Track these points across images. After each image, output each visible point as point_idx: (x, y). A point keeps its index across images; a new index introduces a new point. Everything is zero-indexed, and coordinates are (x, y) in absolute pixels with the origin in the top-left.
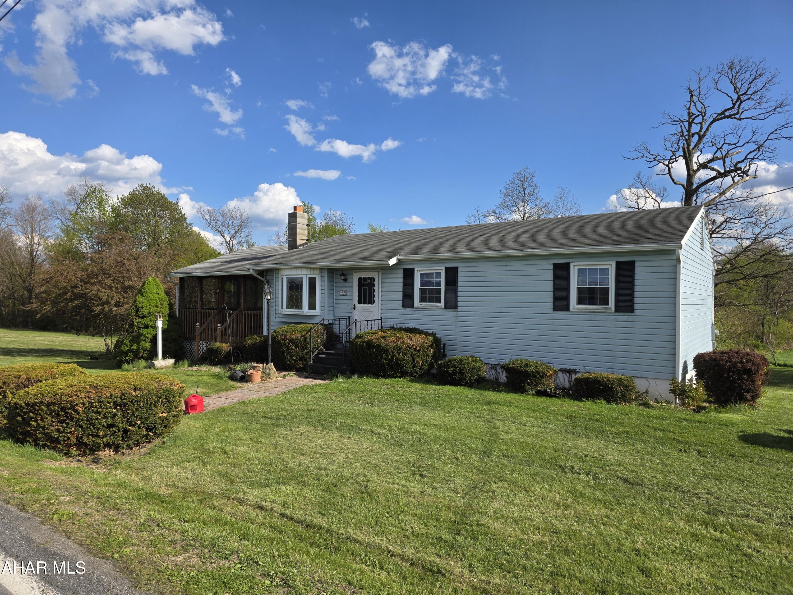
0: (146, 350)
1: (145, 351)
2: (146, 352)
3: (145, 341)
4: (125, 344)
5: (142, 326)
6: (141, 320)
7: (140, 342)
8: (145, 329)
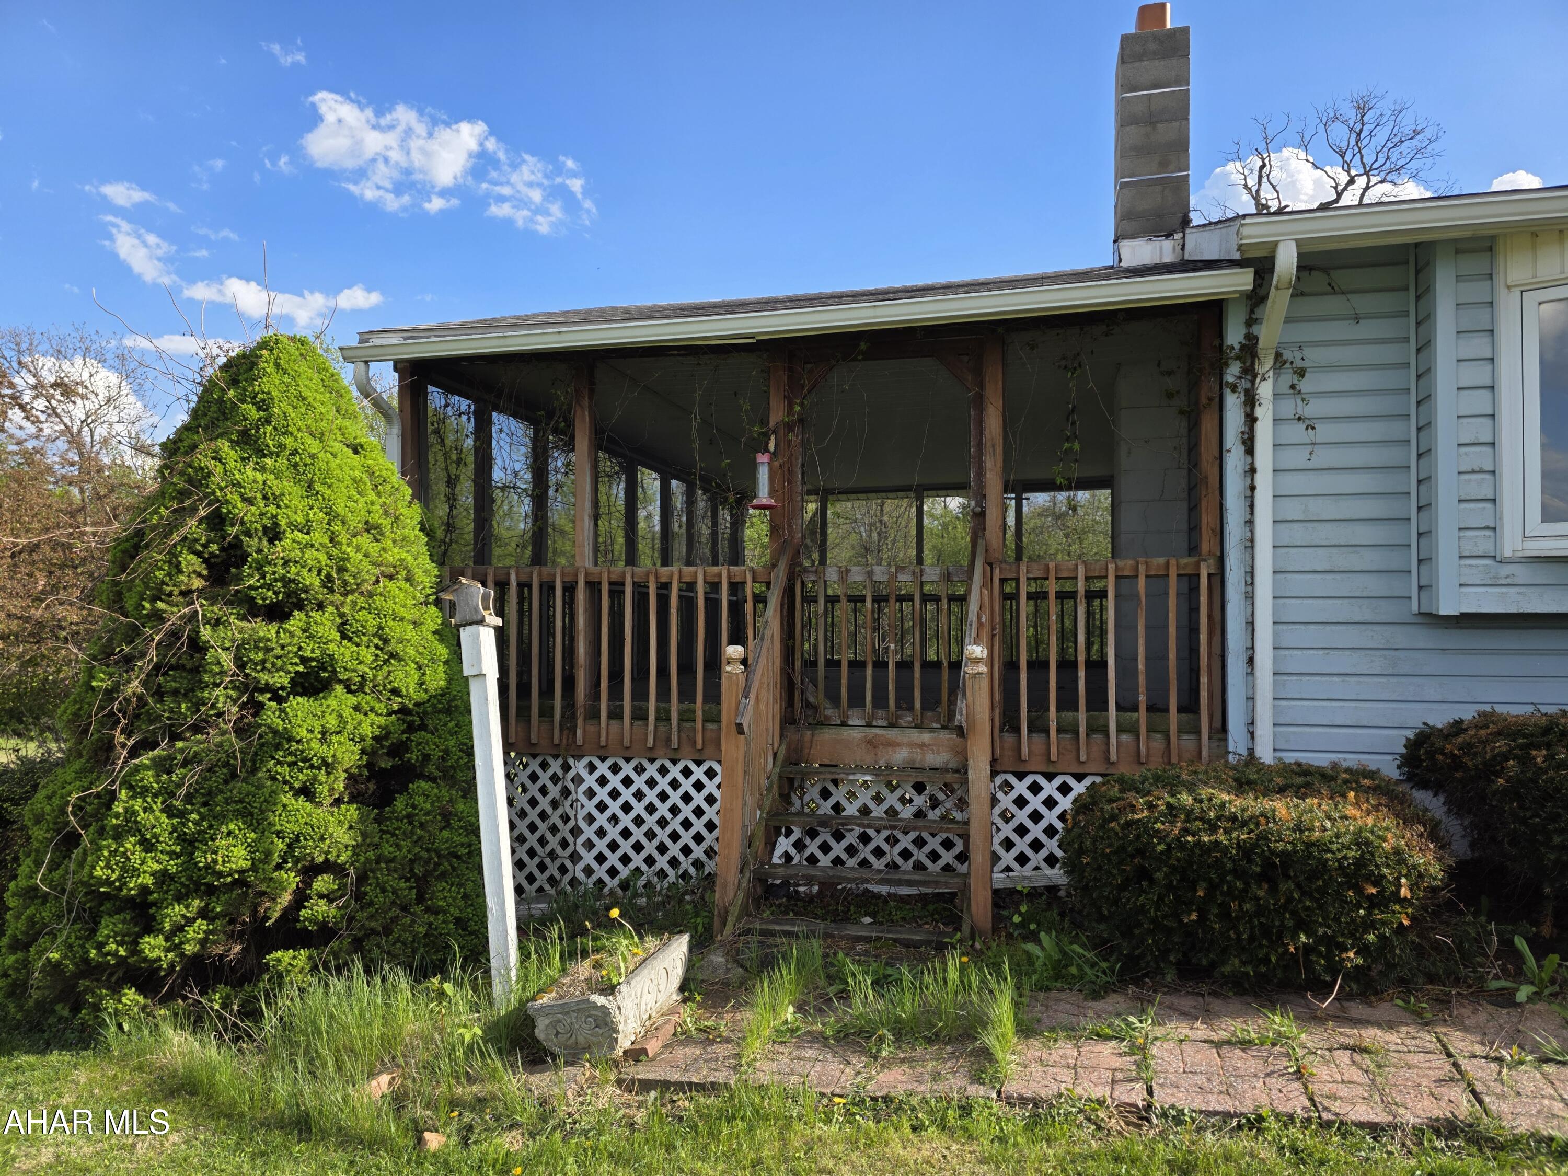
0: (328, 867)
1: (311, 871)
2: (323, 883)
3: (306, 792)
4: (131, 825)
5: (282, 680)
6: (267, 630)
7: (271, 801)
8: (298, 704)
